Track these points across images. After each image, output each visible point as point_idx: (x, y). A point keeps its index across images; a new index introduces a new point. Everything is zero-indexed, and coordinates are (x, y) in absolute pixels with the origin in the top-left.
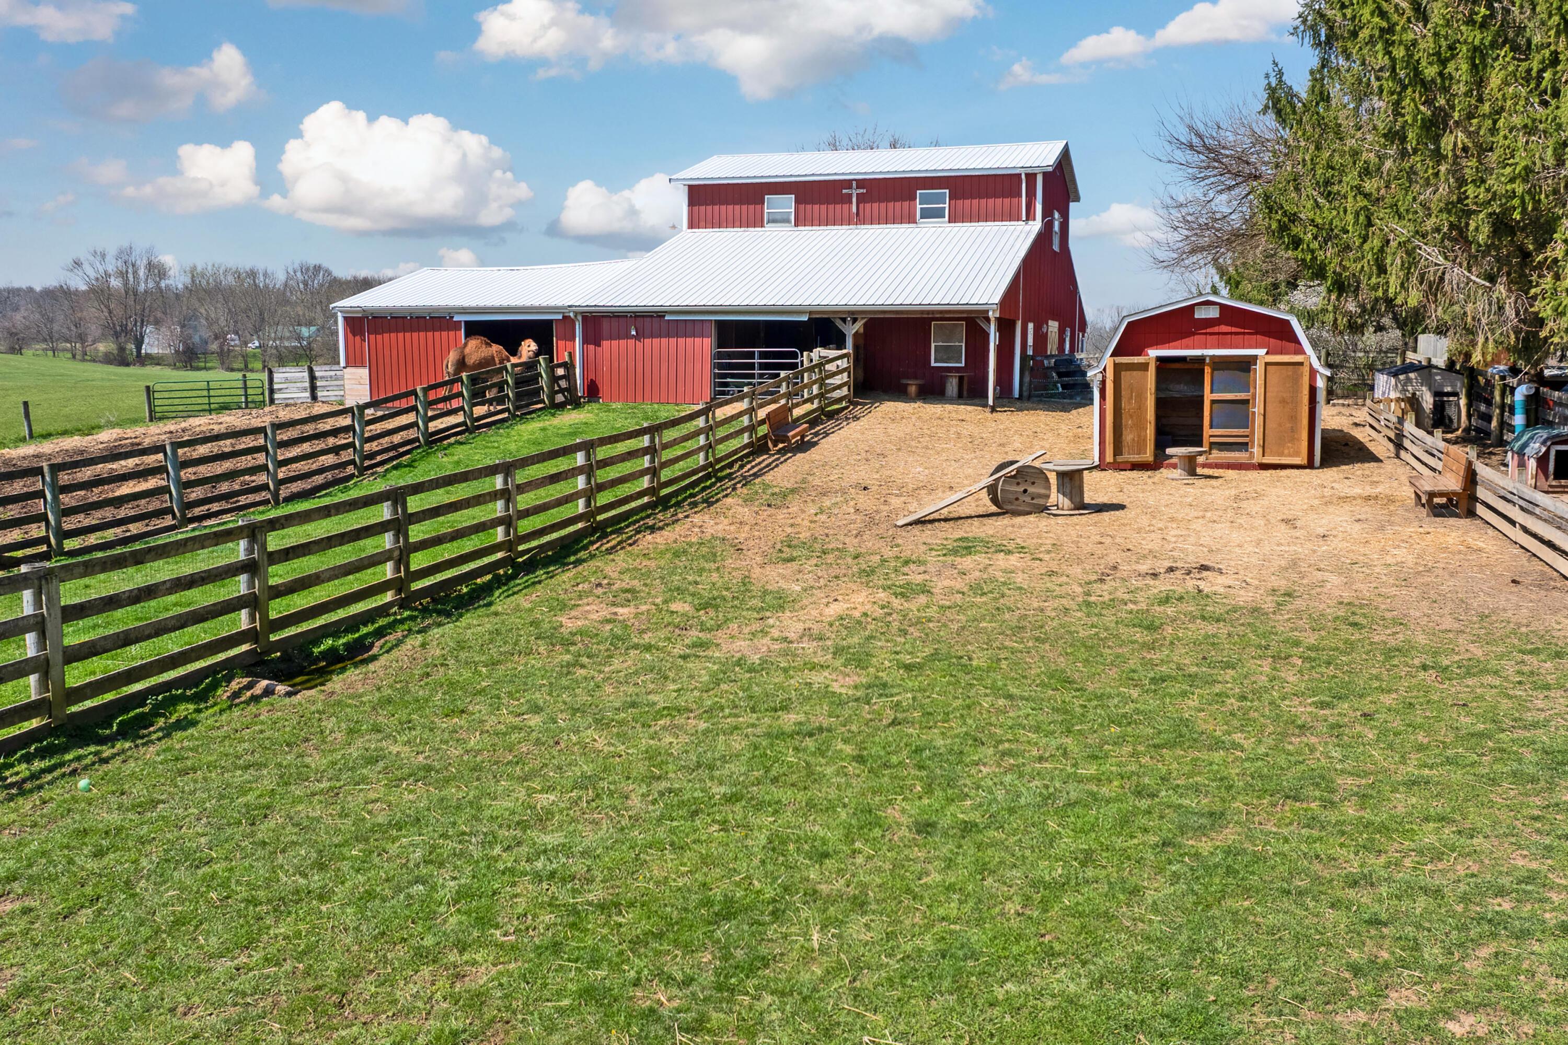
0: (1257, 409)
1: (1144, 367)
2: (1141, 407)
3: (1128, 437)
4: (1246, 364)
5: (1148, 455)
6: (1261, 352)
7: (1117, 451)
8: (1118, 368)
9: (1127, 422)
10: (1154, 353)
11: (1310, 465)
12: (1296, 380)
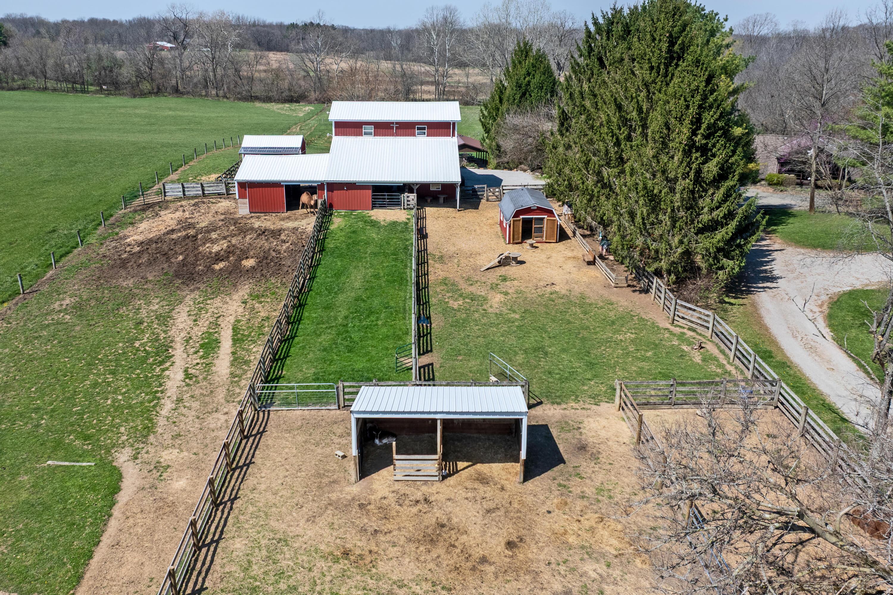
0: (545, 229)
1: (519, 220)
2: (519, 230)
3: (516, 237)
4: (542, 219)
5: (520, 241)
6: (546, 216)
7: (513, 240)
8: (514, 221)
9: (516, 233)
10: (521, 217)
11: (557, 242)
12: (554, 224)
